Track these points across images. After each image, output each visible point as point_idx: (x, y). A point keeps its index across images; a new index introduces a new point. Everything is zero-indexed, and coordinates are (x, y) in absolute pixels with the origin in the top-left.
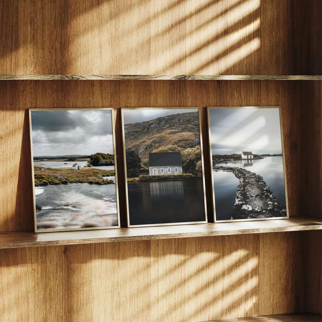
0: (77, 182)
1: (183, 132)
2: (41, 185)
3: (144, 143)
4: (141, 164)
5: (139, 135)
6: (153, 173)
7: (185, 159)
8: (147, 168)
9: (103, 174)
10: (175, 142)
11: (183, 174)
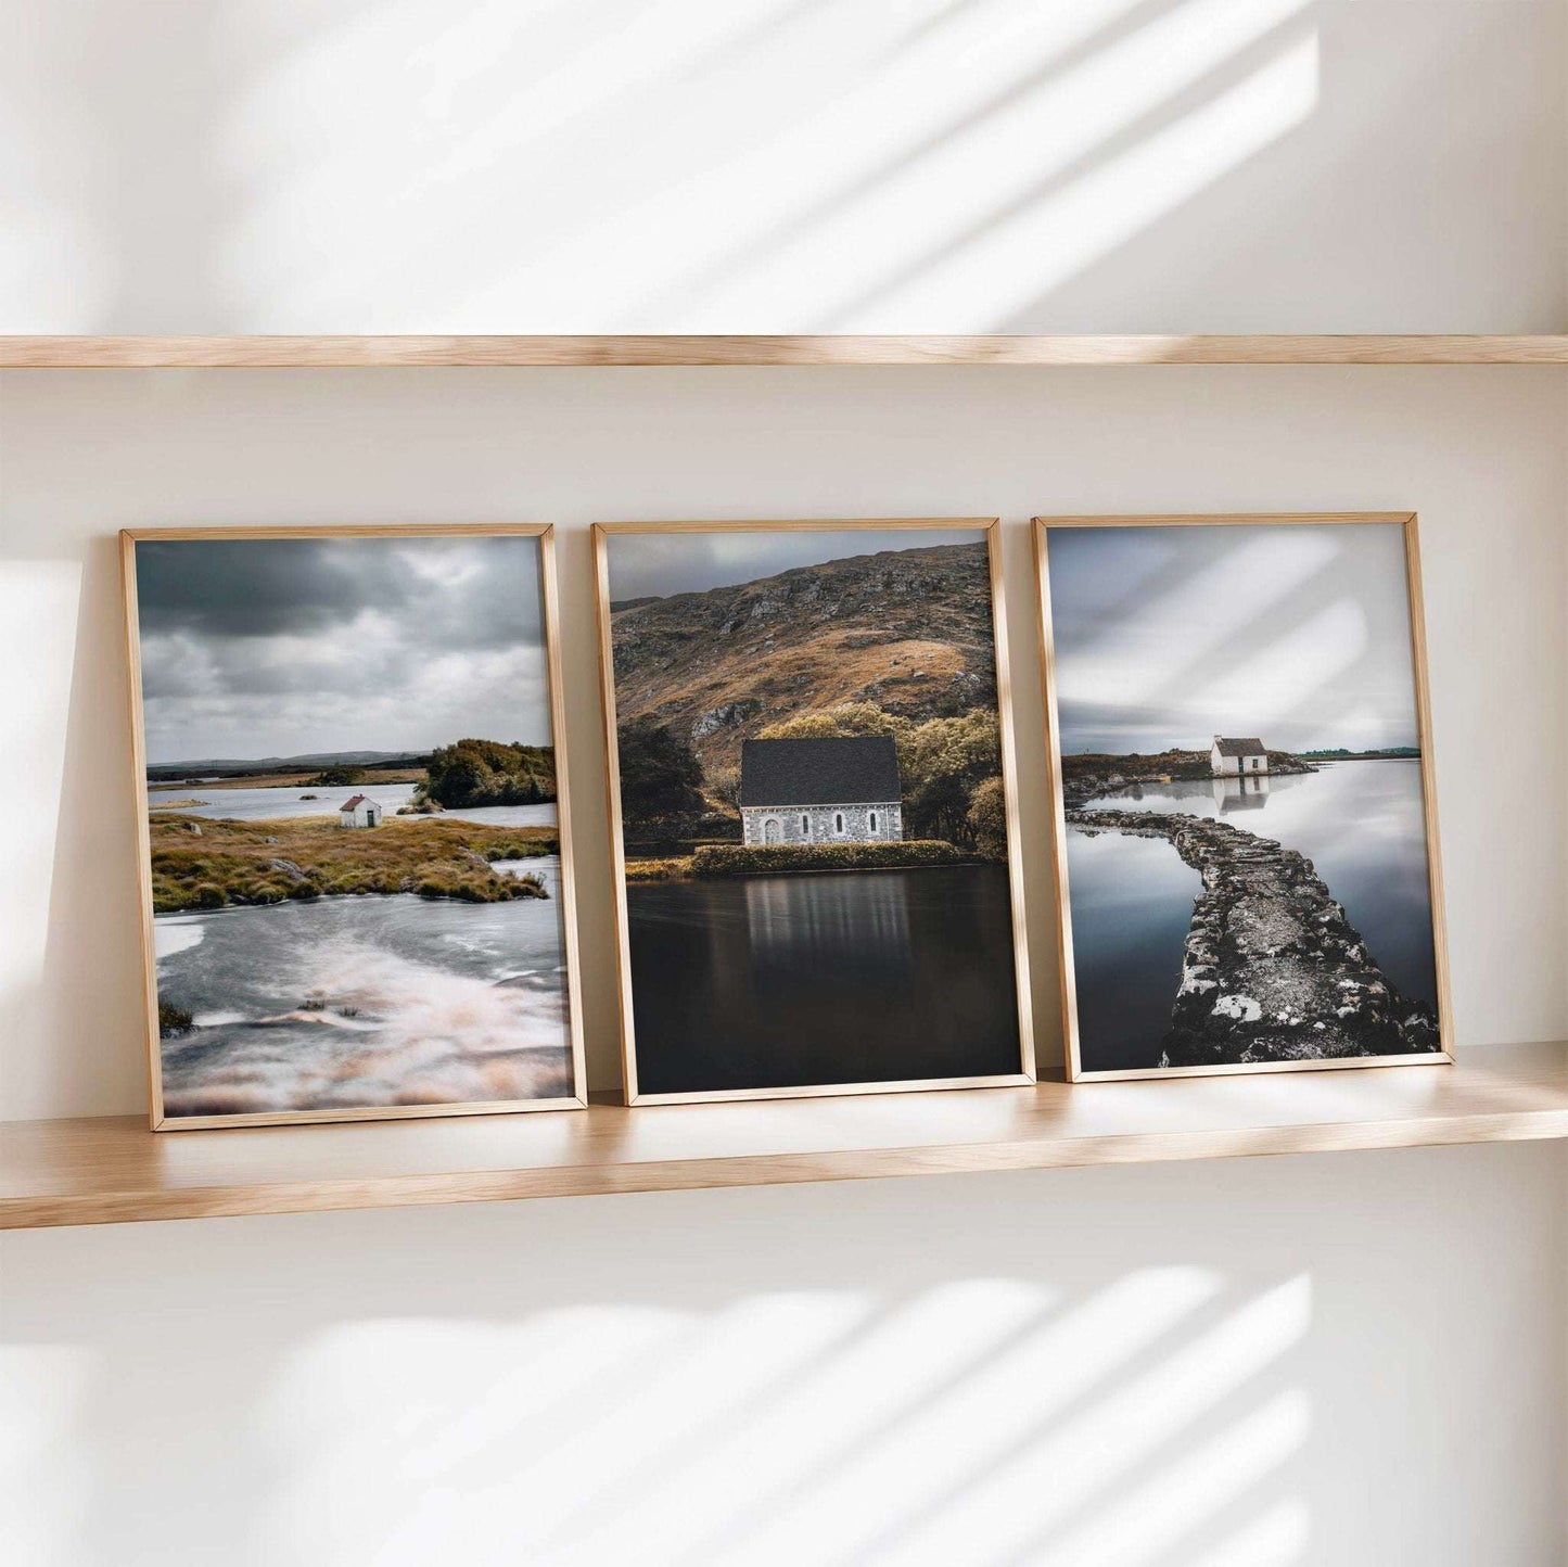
0: (362, 889)
1: (908, 638)
2: (191, 907)
3: (719, 694)
4: (703, 791)
5: (695, 653)
6: (764, 838)
7: (915, 770)
8: (731, 814)
9: (488, 845)
10: (868, 687)
11: (907, 843)
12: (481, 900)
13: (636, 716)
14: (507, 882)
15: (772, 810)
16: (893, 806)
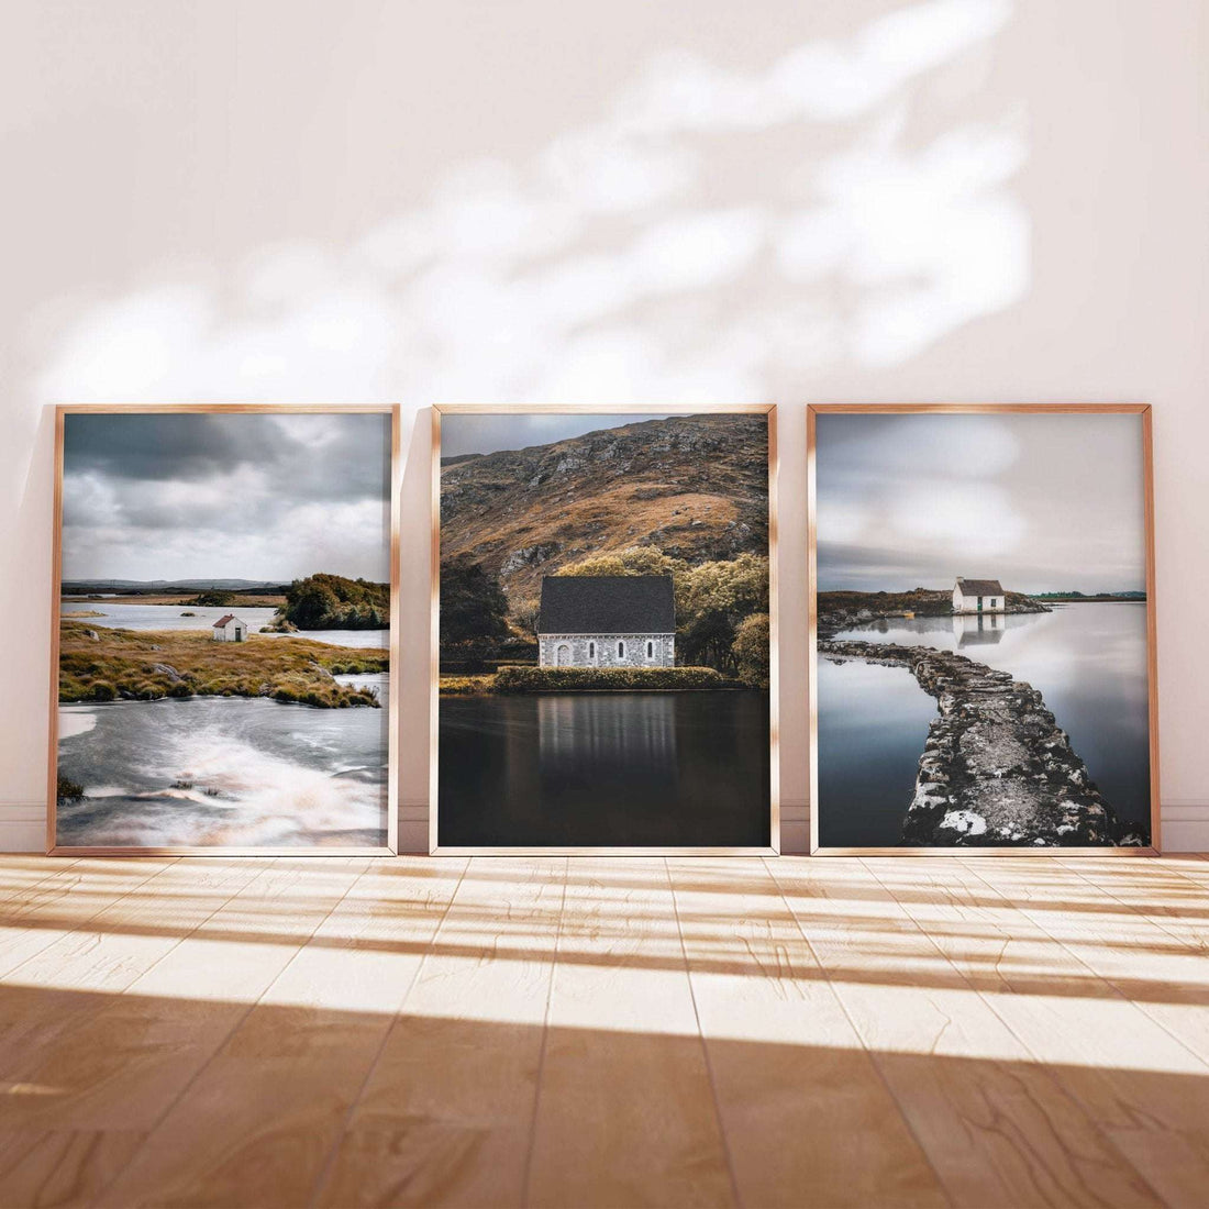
0: (228, 692)
1: (689, 491)
2: (87, 699)
3: (526, 537)
4: (507, 619)
5: (507, 502)
6: (556, 662)
7: (689, 606)
8: (530, 639)
9: (333, 662)
10: (652, 533)
11: (678, 669)
12: (325, 706)
13: (456, 554)
14: (348, 692)
15: (564, 637)
16: (668, 636)
